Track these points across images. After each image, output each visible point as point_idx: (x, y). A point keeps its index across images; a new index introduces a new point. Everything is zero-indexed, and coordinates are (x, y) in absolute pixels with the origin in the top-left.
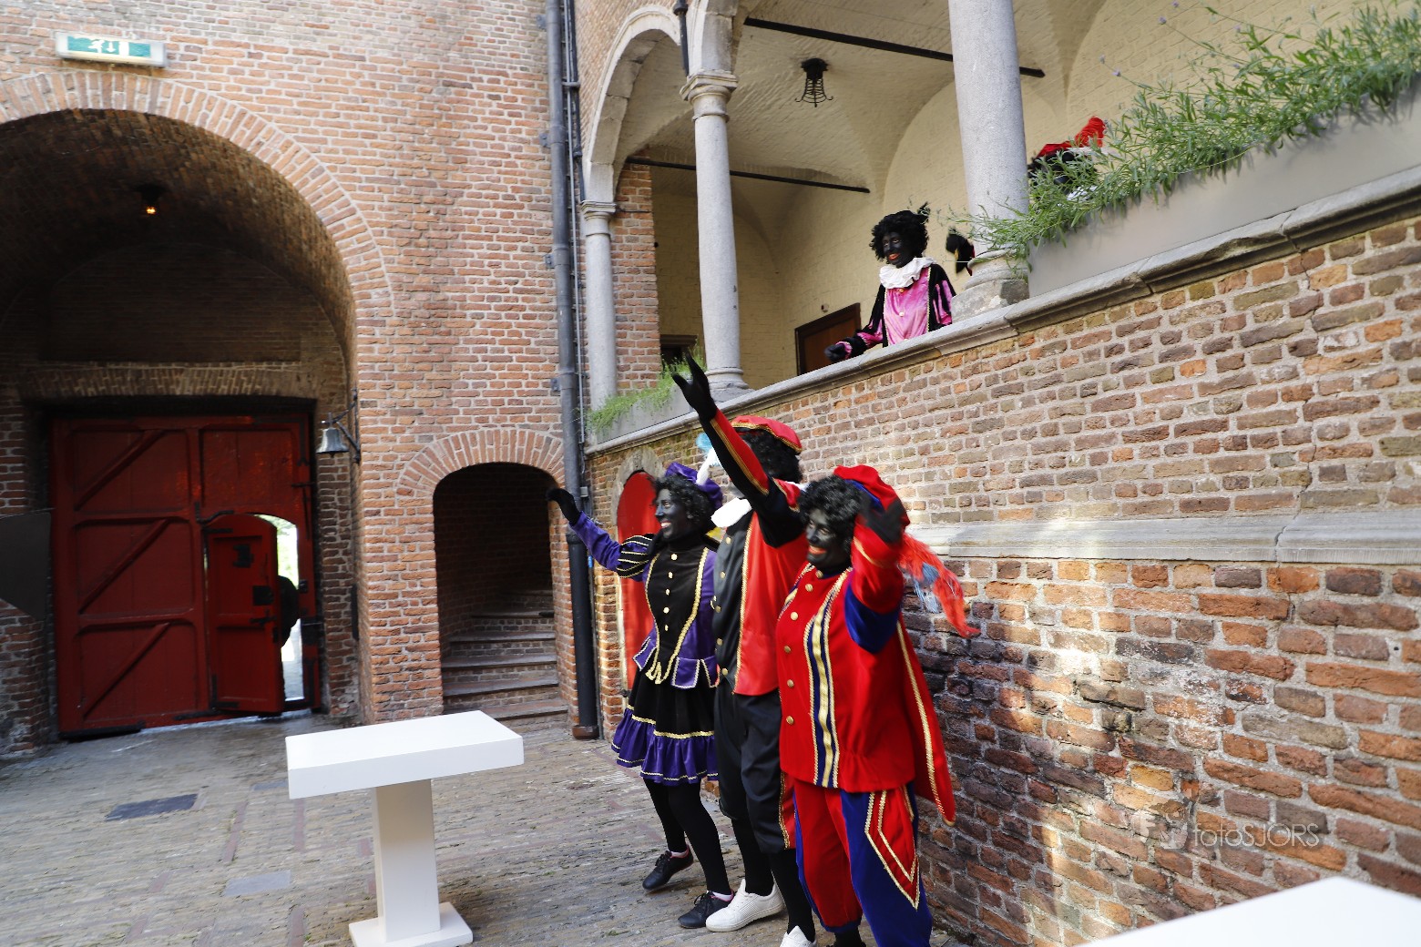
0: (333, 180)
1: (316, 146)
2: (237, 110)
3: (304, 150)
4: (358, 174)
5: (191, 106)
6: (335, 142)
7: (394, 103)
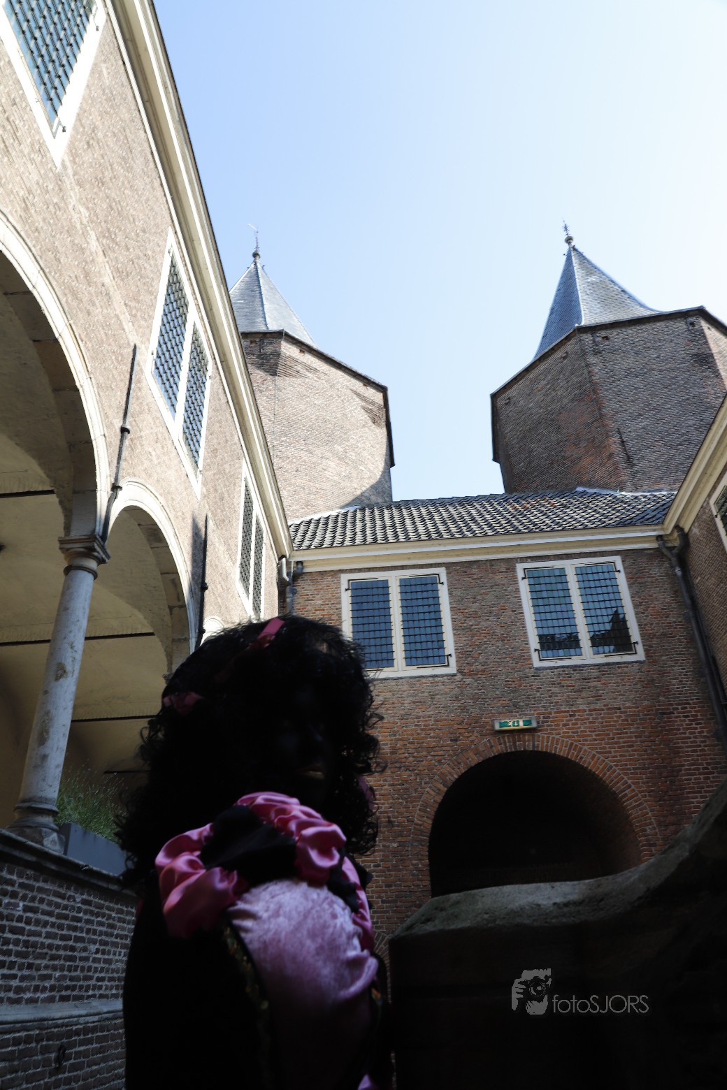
0: (618, 771)
1: (607, 755)
2: (569, 743)
3: (602, 758)
4: (628, 767)
5: (549, 743)
6: (615, 752)
7: (638, 728)
